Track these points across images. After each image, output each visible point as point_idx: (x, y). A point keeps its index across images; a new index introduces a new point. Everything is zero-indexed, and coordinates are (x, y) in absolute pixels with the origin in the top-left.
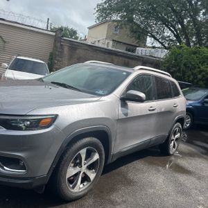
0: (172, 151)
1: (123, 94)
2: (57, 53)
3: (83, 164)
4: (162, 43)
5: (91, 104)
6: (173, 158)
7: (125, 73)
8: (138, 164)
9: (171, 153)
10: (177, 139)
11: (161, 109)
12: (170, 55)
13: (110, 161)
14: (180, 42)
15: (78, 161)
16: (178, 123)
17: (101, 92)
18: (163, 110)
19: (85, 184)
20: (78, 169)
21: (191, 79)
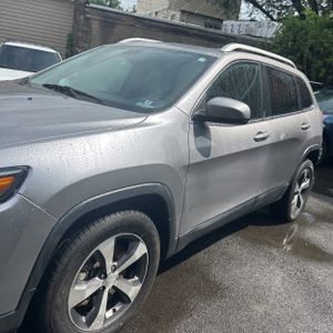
0: (294, 212)
1: (199, 107)
2: (80, 34)
3: (109, 271)
4: (267, 13)
5: (122, 133)
6: (295, 226)
7: (202, 60)
8: (231, 244)
9: (293, 217)
10: (303, 191)
11: (278, 135)
12: (284, 32)
13: (172, 252)
14: (300, 9)
15: (97, 264)
16: (308, 161)
17: (147, 104)
18: (282, 137)
19: (117, 308)
20: (97, 282)
21: (321, 75)
